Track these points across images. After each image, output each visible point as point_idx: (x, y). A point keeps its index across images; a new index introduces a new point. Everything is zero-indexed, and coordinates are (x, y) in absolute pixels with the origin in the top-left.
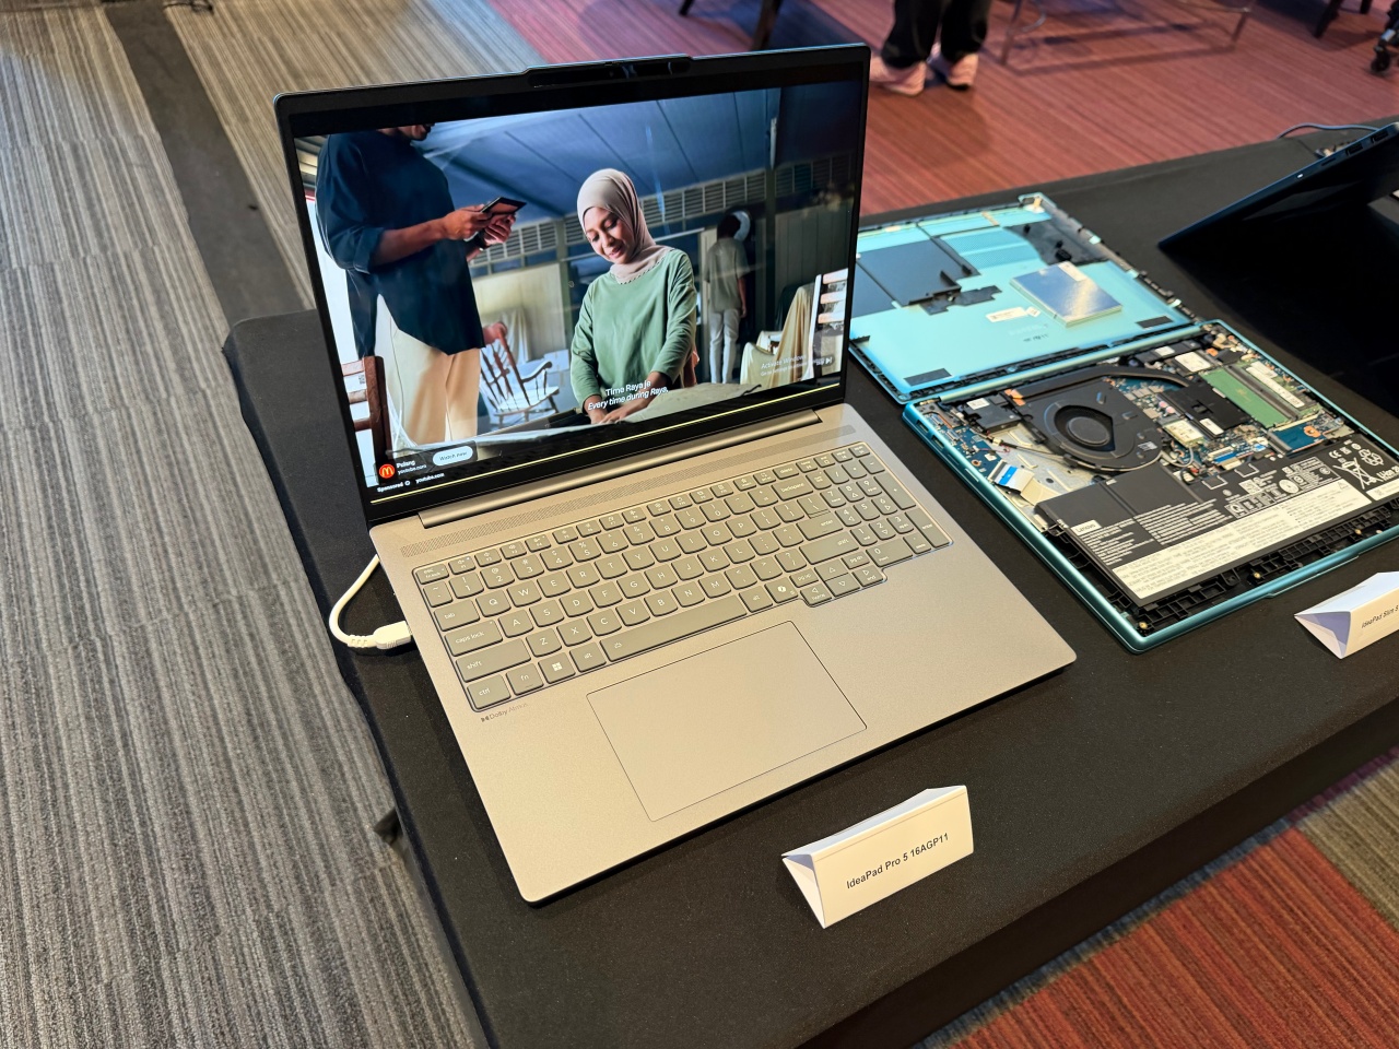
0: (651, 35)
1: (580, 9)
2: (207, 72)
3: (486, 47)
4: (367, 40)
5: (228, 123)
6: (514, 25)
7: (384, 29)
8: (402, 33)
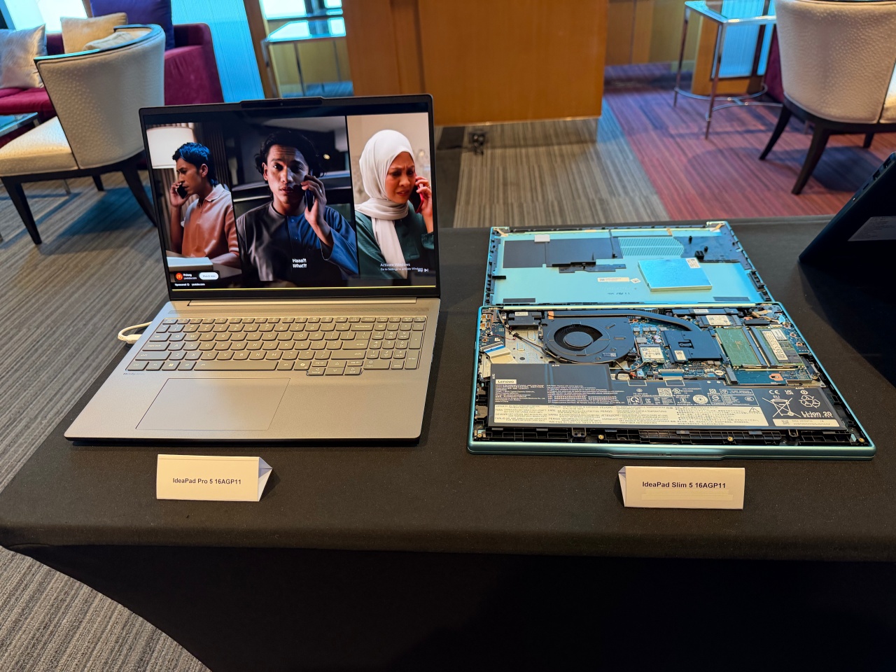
0: (732, 170)
1: (690, 155)
2: (463, 183)
3: (618, 174)
4: (552, 169)
5: (459, 204)
6: (643, 162)
7: (565, 165)
8: (574, 166)
